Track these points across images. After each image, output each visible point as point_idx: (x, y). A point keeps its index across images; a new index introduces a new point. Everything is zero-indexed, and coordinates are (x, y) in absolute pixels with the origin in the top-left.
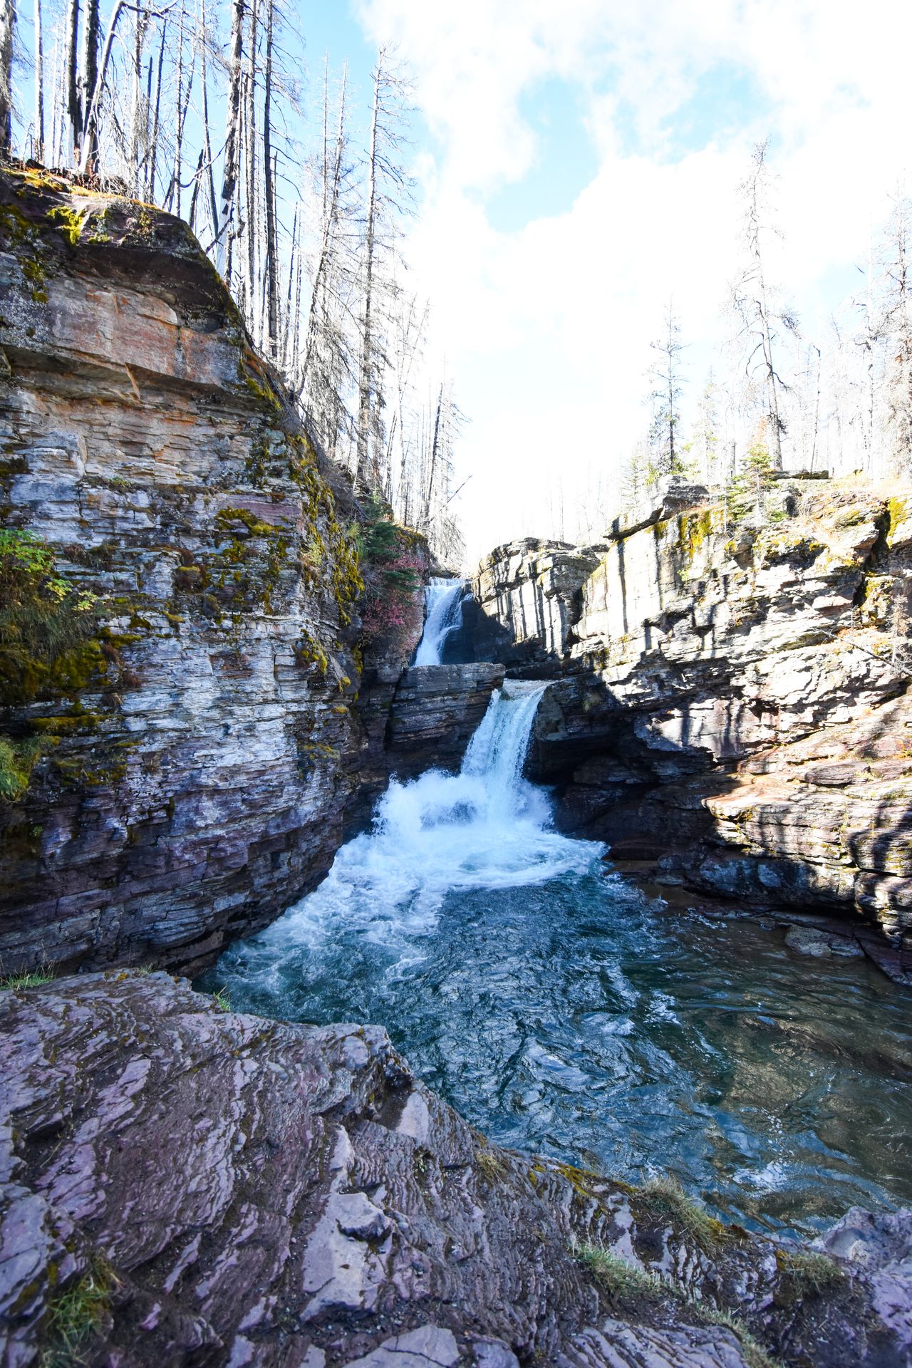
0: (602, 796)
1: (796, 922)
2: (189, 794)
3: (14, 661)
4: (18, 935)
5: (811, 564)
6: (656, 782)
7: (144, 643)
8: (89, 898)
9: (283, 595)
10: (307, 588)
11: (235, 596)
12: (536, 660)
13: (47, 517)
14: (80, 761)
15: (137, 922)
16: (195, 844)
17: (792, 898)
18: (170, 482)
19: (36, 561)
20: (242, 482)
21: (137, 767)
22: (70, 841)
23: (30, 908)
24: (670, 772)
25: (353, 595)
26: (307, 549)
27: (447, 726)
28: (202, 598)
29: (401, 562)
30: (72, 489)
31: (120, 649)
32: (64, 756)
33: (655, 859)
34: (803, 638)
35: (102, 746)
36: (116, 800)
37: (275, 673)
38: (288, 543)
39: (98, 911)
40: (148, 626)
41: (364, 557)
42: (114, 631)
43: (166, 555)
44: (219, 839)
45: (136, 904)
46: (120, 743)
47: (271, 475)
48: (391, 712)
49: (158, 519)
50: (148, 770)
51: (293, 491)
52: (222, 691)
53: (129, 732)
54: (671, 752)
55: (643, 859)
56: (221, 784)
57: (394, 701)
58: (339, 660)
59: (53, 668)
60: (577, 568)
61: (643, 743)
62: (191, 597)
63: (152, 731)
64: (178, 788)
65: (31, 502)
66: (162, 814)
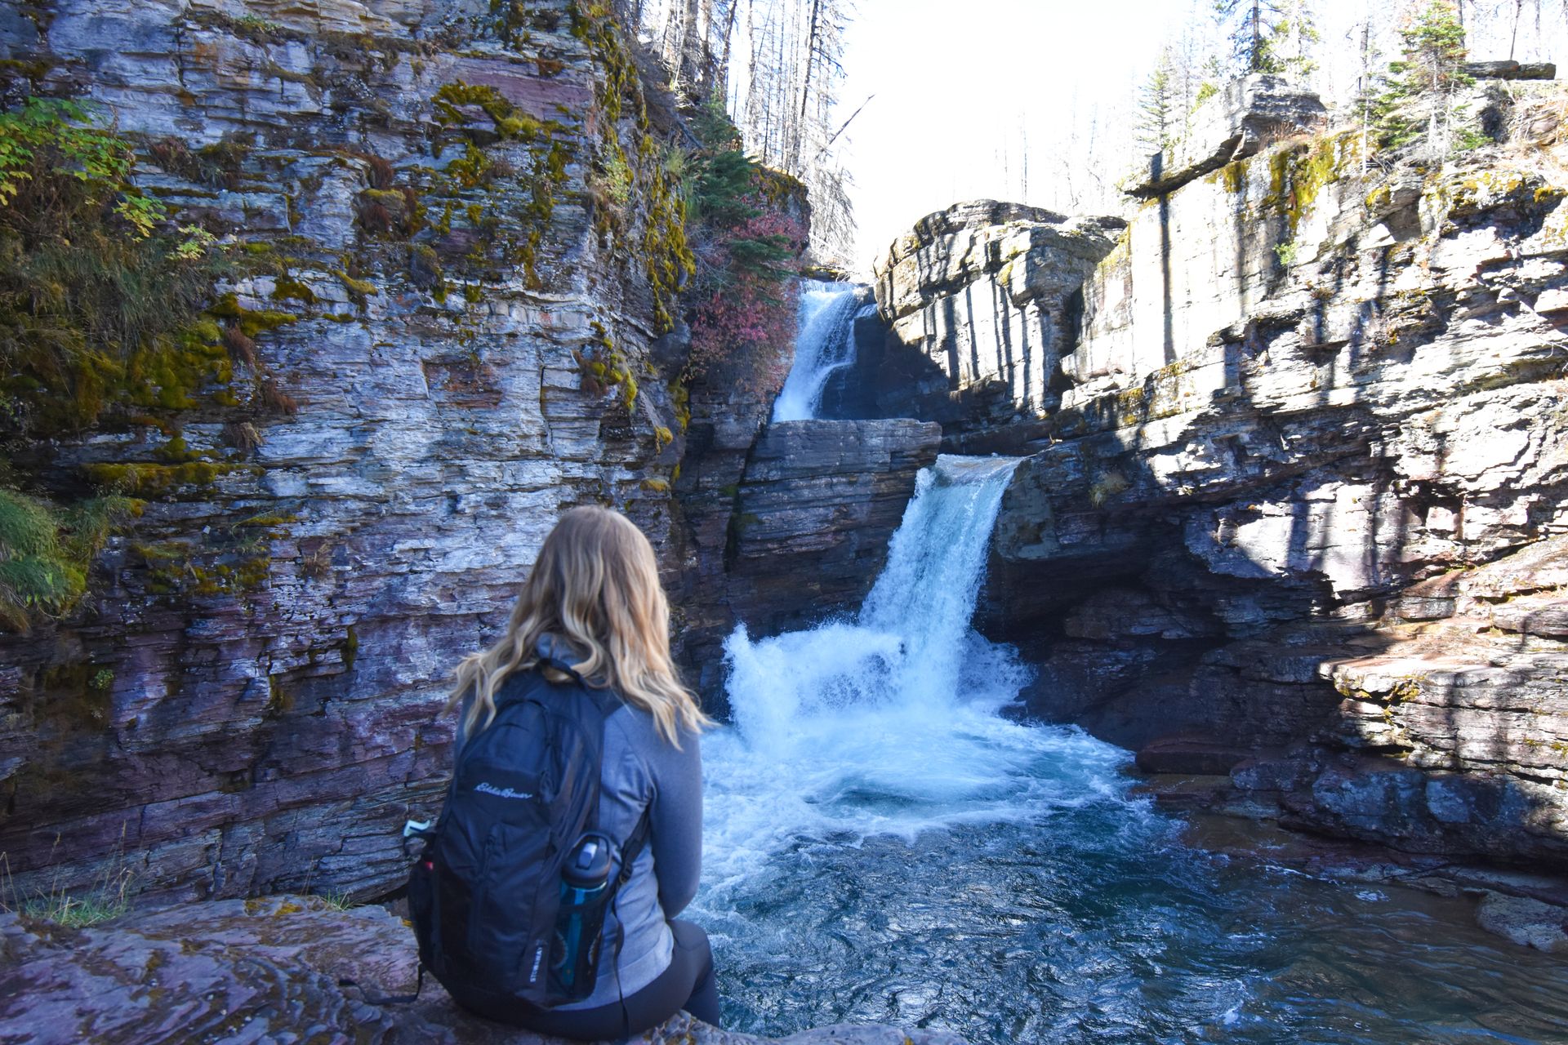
0: (1118, 661)
1: (1498, 888)
2: (384, 621)
3: (57, 350)
4: (69, 872)
5: (1537, 227)
6: (1221, 635)
7: (301, 328)
8: (200, 807)
9: (559, 255)
10: (602, 244)
11: (470, 250)
12: (992, 421)
13: (119, 83)
14: (182, 548)
15: (289, 856)
16: (395, 717)
17: (1491, 843)
18: (348, 30)
19: (98, 159)
20: (482, 37)
21: (289, 566)
22: (165, 700)
23: (92, 821)
24: (1248, 617)
25: (678, 279)
26: (602, 171)
27: (836, 532)
28: (410, 251)
29: (762, 226)
30: (164, 30)
31: (256, 338)
32: (152, 537)
33: (1226, 772)
34: (1513, 369)
35: (224, 522)
36: (251, 624)
37: (543, 402)
38: (568, 154)
39: (217, 833)
40: (308, 297)
41: (694, 215)
42: (245, 302)
43: (342, 164)
44: (435, 709)
45: (287, 823)
46: (257, 518)
47: (536, 26)
48: (738, 503)
49: (327, 97)
50: (309, 572)
51: (577, 58)
52: (446, 430)
53: (273, 498)
54: (1253, 579)
55: (1199, 771)
56: (442, 605)
57: (742, 484)
58: (654, 396)
59: (130, 367)
60: (1071, 253)
61: (1200, 564)
62: (389, 247)
63: (317, 498)
64: (364, 609)
65: (89, 53)
66: (335, 657)
